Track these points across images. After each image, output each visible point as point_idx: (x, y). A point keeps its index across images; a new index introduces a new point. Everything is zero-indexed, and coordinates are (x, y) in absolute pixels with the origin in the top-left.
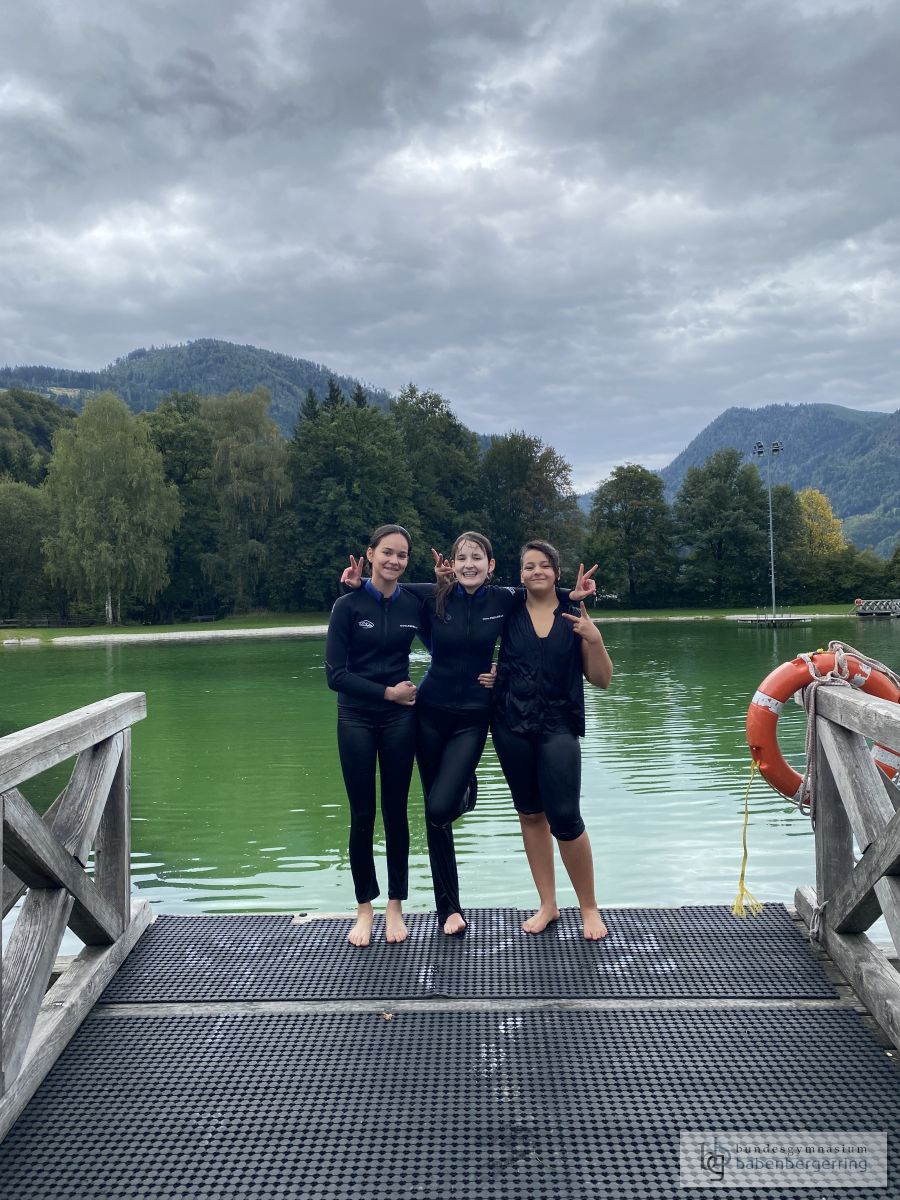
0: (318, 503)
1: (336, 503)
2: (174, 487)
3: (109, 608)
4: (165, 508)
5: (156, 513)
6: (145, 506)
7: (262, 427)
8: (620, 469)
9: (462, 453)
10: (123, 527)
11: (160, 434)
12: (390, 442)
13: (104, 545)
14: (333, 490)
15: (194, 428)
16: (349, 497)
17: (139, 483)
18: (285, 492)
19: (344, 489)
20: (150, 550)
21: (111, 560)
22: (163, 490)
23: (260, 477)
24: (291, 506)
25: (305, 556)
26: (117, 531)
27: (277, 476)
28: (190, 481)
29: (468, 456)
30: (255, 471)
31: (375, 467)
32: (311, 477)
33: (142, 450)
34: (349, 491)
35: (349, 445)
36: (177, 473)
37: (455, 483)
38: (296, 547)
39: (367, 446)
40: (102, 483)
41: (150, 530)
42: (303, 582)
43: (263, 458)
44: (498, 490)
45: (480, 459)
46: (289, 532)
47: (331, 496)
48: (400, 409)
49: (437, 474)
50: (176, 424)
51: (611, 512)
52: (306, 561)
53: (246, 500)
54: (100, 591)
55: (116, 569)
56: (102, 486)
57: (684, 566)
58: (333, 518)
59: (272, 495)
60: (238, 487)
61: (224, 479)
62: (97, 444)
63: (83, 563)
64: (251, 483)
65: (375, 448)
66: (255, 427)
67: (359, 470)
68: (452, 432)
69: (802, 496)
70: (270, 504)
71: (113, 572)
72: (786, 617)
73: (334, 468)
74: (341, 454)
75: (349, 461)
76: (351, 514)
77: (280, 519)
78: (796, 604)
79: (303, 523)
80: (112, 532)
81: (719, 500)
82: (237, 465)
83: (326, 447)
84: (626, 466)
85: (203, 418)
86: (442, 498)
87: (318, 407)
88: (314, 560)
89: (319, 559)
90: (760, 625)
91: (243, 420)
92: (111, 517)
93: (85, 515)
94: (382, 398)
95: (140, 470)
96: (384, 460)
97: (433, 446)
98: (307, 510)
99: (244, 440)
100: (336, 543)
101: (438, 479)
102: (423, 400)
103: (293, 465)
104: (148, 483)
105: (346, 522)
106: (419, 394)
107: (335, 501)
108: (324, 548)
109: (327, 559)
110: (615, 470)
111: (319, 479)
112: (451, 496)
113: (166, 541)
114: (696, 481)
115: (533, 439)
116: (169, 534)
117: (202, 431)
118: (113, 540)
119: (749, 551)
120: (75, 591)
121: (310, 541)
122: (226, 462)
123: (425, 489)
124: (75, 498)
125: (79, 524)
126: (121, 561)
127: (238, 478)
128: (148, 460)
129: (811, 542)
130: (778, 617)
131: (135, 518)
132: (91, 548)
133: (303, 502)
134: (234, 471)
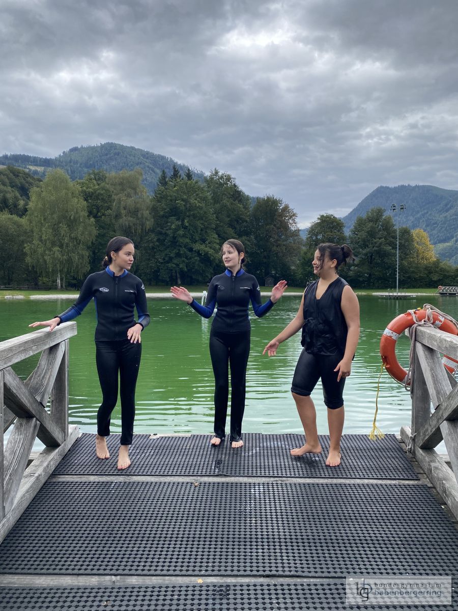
0: (167, 230)
1: (176, 230)
2: (92, 219)
3: (59, 281)
4: (88, 230)
5: (83, 233)
6: (78, 229)
7: (138, 189)
8: (322, 216)
9: (241, 206)
10: (66, 240)
11: (85, 191)
12: (204, 199)
13: (56, 249)
14: (174, 223)
15: (103, 189)
16: (183, 227)
17: (74, 217)
18: (149, 224)
19: (180, 223)
20: (80, 252)
21: (59, 256)
22: (87, 220)
23: (137, 215)
24: (152, 231)
25: (160, 257)
26: (63, 241)
27: (145, 215)
28: (100, 217)
29: (244, 208)
30: (134, 212)
31: (196, 212)
32: (163, 216)
33: (76, 200)
34: (182, 224)
35: (183, 200)
36: (94, 212)
37: (238, 222)
38: (155, 253)
39: (192, 201)
40: (55, 216)
41: (80, 241)
42: (158, 271)
43: (138, 205)
44: (259, 226)
45: (251, 209)
46: (151, 245)
47: (173, 227)
48: (210, 181)
49: (228, 216)
50: (94, 187)
51: (317, 238)
52: (160, 260)
53: (130, 227)
54: (54, 272)
55: (62, 261)
56: (56, 218)
57: (353, 267)
58: (174, 238)
59: (143, 225)
60: (125, 220)
61: (118, 216)
62: (52, 195)
63: (46, 257)
64: (132, 219)
65: (196, 202)
66: (135, 189)
67: (188, 214)
68: (237, 195)
69: (414, 232)
70: (142, 229)
71: (61, 263)
72: (403, 294)
73: (175, 212)
74: (179, 205)
75: (183, 208)
76: (184, 236)
77: (147, 238)
78: (408, 288)
79: (158, 240)
80: (61, 242)
81: (372, 234)
82: (125, 208)
83: (171, 200)
84: (325, 215)
85: (108, 184)
86: (231, 229)
87: (167, 179)
88: (164, 259)
89: (167, 259)
90: (390, 298)
91: (127, 185)
92: (61, 234)
93: (47, 233)
94: (201, 176)
95: (75, 210)
96: (201, 208)
97: (226, 201)
98: (161, 233)
99: (129, 196)
100: (175, 251)
101: (229, 219)
102: (222, 178)
103: (154, 209)
104: (80, 217)
105: (181, 240)
106: (220, 174)
107: (175, 229)
108: (169, 253)
109: (171, 259)
110: (319, 217)
111: (167, 217)
112: (235, 228)
113: (88, 248)
114: (361, 223)
115: (278, 199)
116: (90, 243)
117: (107, 190)
118: (61, 246)
119: (386, 260)
120: (42, 272)
121: (162, 249)
122: (119, 207)
123: (222, 224)
124: (42, 223)
125: (44, 237)
126: (65, 257)
127: (125, 216)
128: (79, 205)
129: (417, 256)
130: (399, 294)
131: (72, 235)
132: (50, 250)
133: (159, 229)
134: (123, 212)
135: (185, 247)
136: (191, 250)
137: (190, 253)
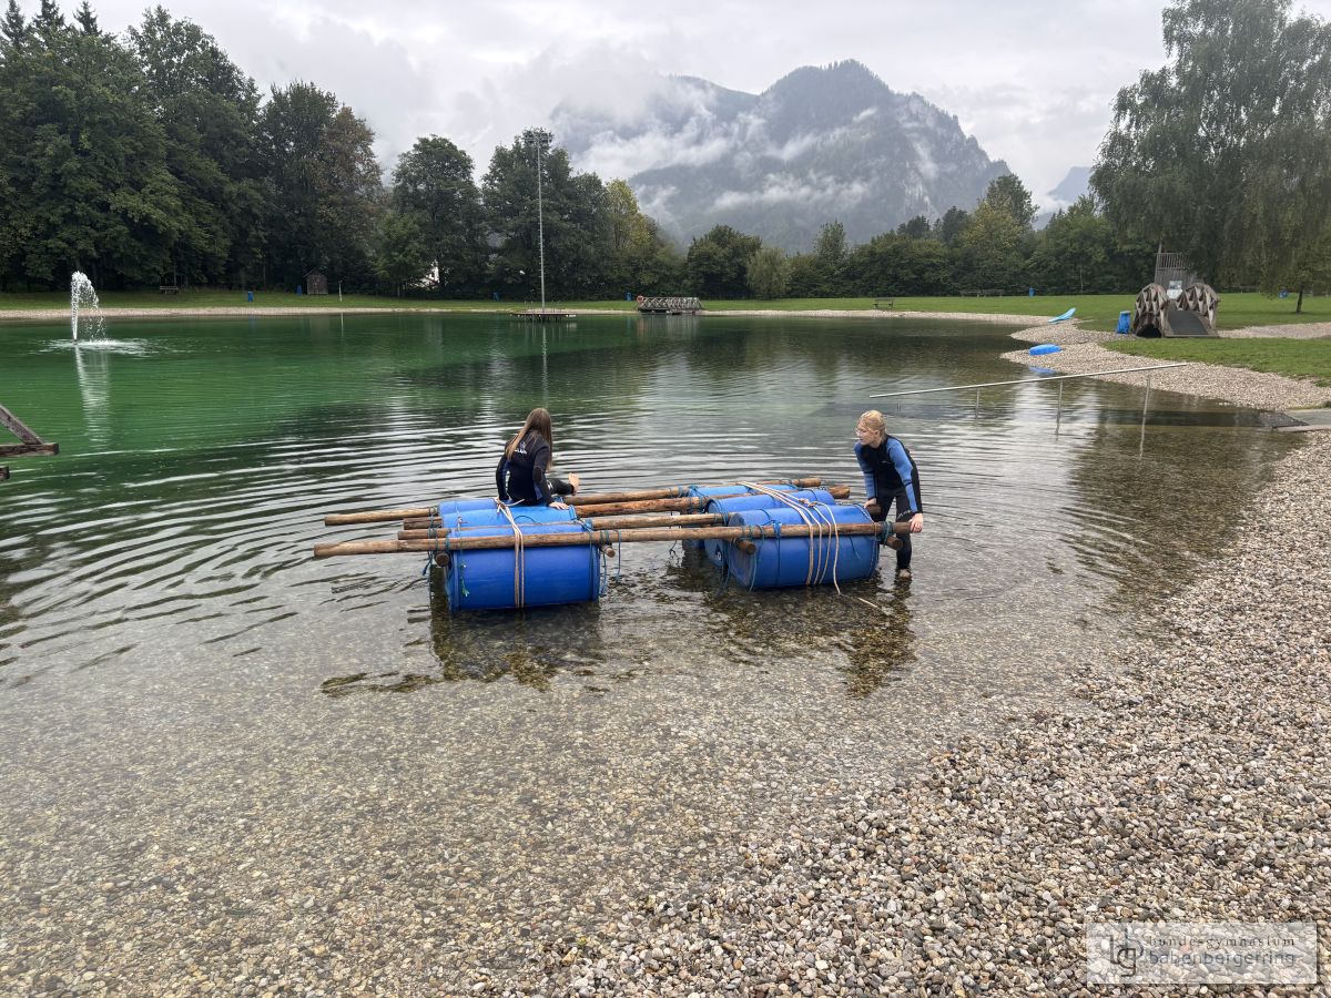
0: (33, 157)
1: (59, 158)
8: (425, 141)
14: (52, 141)
16: (76, 152)
19: (68, 141)
25: (22, 224)
31: (109, 116)
32: (21, 122)
34: (75, 144)
35: (71, 85)
37: (226, 142)
39: (96, 88)
42: (21, 257)
45: (260, 112)
47: (50, 149)
48: (145, 40)
49: (201, 130)
51: (416, 190)
52: (23, 230)
57: (495, 255)
58: (56, 177)
65: (108, 92)
67: (87, 118)
68: (221, 76)
73: (52, 112)
74: (61, 96)
75: (73, 104)
76: (82, 173)
83: (39, 83)
84: (431, 139)
86: (209, 160)
87: (25, 25)
88: (34, 229)
89: (41, 228)
96: (123, 108)
98: (19, 165)
100: (63, 209)
101: (202, 135)
102: (177, 31)
105: (74, 184)
106: (172, 21)
107: (57, 155)
108: (47, 215)
109: (53, 228)
110: (418, 143)
111: (33, 125)
112: (221, 158)
114: (502, 161)
115: (324, 95)
121: (27, 204)
123: (183, 147)
129: (617, 236)
130: (549, 311)
135: (87, 200)
136: (104, 207)
137: (103, 215)
